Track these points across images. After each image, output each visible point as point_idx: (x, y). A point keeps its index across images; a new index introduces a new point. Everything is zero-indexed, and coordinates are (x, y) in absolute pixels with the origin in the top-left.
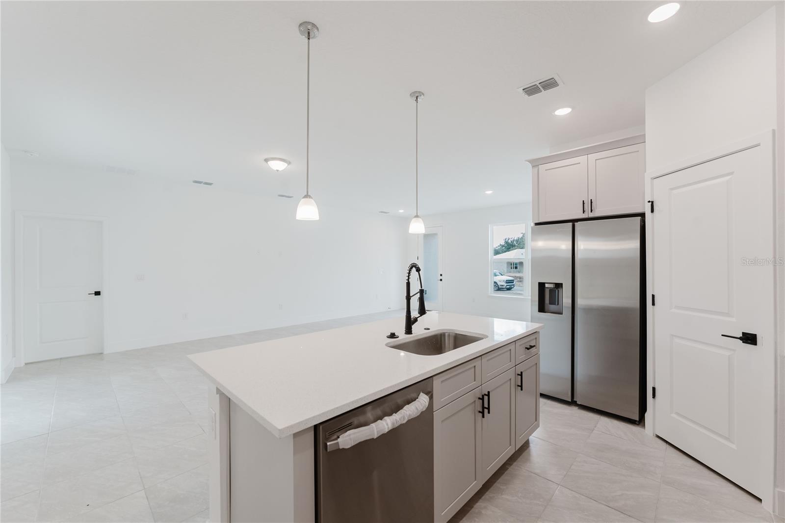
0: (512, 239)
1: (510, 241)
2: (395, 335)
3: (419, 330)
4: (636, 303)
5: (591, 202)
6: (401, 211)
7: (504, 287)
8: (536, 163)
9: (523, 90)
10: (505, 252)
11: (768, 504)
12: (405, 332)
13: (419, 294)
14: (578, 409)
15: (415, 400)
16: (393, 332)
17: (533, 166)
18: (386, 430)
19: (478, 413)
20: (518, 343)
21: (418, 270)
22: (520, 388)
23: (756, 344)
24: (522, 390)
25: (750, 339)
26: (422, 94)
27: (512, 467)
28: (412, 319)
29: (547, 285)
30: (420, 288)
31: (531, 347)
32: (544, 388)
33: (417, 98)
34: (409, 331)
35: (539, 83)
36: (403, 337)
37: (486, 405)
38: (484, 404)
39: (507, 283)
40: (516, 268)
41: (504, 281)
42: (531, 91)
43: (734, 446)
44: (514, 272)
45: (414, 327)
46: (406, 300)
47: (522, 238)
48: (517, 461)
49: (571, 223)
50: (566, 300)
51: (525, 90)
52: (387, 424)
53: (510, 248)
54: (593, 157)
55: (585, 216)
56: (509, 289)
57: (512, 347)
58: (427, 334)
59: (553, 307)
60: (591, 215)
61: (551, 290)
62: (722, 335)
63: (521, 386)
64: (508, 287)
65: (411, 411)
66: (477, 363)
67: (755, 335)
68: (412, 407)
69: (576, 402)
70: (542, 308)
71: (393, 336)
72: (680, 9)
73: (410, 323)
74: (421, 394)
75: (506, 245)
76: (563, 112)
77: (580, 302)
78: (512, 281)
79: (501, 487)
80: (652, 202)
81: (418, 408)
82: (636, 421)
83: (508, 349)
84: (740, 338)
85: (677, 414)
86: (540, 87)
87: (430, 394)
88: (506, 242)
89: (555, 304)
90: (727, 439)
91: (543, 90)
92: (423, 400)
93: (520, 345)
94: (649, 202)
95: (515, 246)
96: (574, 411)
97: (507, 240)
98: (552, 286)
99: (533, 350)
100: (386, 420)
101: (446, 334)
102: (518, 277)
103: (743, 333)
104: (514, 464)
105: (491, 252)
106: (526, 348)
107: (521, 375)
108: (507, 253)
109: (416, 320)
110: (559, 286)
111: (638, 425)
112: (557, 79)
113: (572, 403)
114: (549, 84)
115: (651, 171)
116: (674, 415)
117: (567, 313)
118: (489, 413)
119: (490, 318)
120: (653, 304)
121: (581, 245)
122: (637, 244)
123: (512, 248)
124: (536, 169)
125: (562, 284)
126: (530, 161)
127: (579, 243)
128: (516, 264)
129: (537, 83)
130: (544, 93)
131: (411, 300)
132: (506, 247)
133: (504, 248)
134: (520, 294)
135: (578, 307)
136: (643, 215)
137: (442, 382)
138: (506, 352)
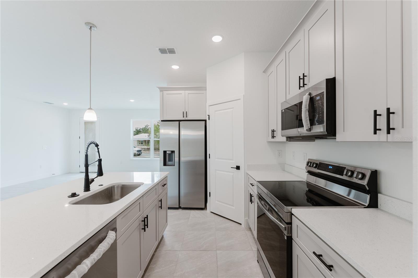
0: (140, 128)
1: (138, 129)
2: (76, 194)
3: (95, 188)
4: (203, 158)
5: (186, 113)
6: (65, 104)
7: (136, 154)
8: (162, 90)
9: (159, 49)
10: (136, 135)
11: (243, 225)
12: (84, 190)
13: (97, 162)
14: (182, 210)
15: (105, 238)
16: (73, 192)
17: (160, 91)
18: (87, 270)
19: (141, 230)
20: (159, 184)
21: (97, 145)
22: (160, 208)
23: (239, 169)
24: (161, 209)
25: (238, 168)
26: (95, 26)
27: (156, 252)
28: (90, 180)
29: (167, 152)
30: (99, 158)
31: (165, 185)
32: (170, 204)
33: (91, 28)
34: (87, 188)
35: (167, 49)
36: (83, 194)
37: (146, 224)
38: (145, 223)
39: (138, 152)
40: (142, 143)
41: (136, 151)
42: (163, 51)
43: (234, 208)
44: (141, 146)
45: (92, 186)
46: (85, 167)
47: (145, 128)
48: (159, 248)
49: (178, 122)
50: (177, 159)
51: (160, 50)
52: (87, 266)
53: (138, 133)
54: (187, 92)
55: (184, 119)
56: (139, 155)
57: (157, 187)
58: (101, 188)
59: (170, 163)
60: (186, 119)
61: (169, 154)
62: (231, 168)
63: (161, 207)
64: (138, 154)
65: (105, 247)
66: (141, 201)
67: (239, 166)
68: (105, 243)
69: (181, 207)
70: (165, 164)
71: (74, 195)
72: (222, 40)
73: (88, 183)
74: (110, 231)
75: (136, 131)
76: (175, 67)
77: (182, 159)
78: (140, 151)
79: (153, 266)
80: (209, 115)
81: (109, 242)
82: (203, 208)
83: (155, 188)
84: (236, 168)
85: (218, 201)
86: (167, 51)
87: (115, 229)
88: (137, 130)
89: (171, 161)
90: (233, 206)
91: (168, 53)
92: (111, 235)
93: (160, 185)
94: (208, 115)
95: (141, 132)
96: (180, 211)
97: (137, 128)
98: (170, 152)
99: (166, 186)
100: (86, 263)
101: (115, 186)
102: (143, 148)
103: (236, 166)
104: (157, 251)
105: (132, 133)
106: (162, 186)
107: (161, 201)
108: (137, 135)
109: (93, 180)
110: (173, 152)
111: (204, 209)
112: (175, 50)
113: (180, 208)
114: (172, 51)
115: (209, 103)
116: (216, 202)
117: (177, 165)
118: (147, 227)
119: (131, 172)
120: (209, 158)
121: (182, 132)
122: (203, 133)
123: (139, 133)
124: (162, 93)
125: (174, 151)
126: (159, 88)
127: (182, 131)
128: (142, 141)
129: (166, 48)
130: (168, 55)
131: (89, 167)
132: (136, 132)
133: (135, 132)
134: (145, 157)
135: (182, 161)
136: (205, 121)
137: (122, 218)
138: (154, 190)
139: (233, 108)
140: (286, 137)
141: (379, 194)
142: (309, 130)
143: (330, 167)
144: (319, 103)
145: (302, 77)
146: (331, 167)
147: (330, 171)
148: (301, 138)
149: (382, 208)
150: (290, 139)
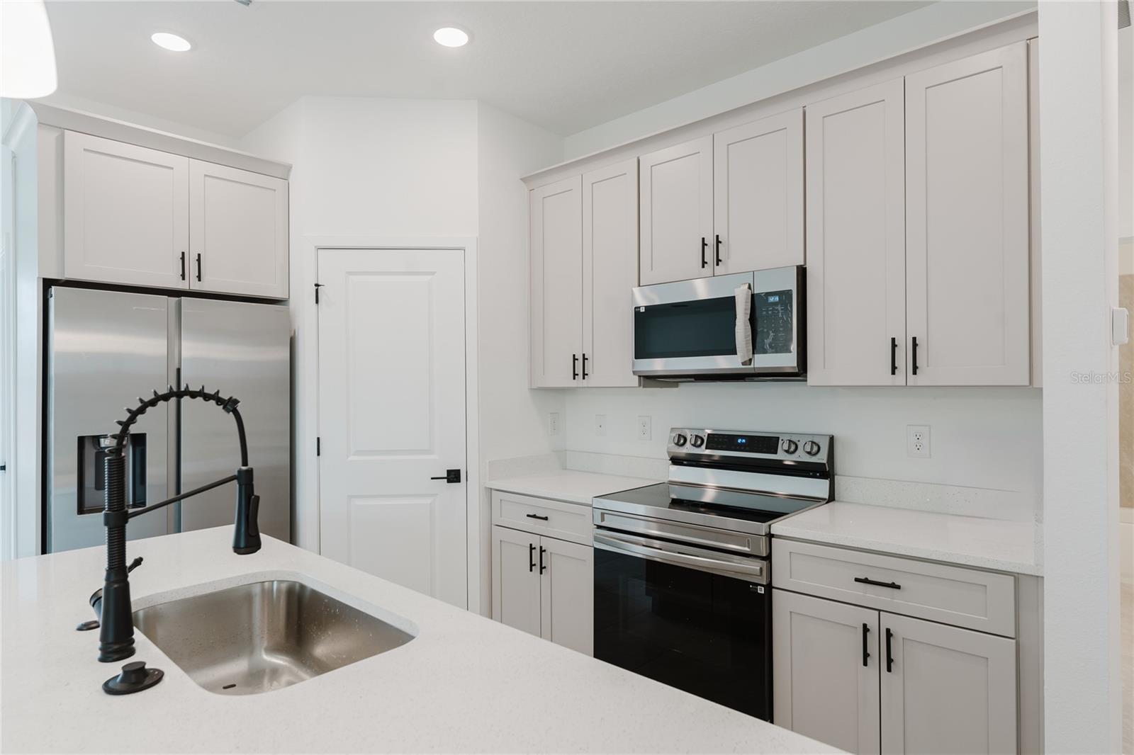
5: (198, 260)
23: (458, 482)
55: (183, 286)
67: (459, 472)
84: (445, 478)
103: (448, 471)
120: (319, 454)
125: (143, 435)
139: (433, 273)
140: (640, 376)
141: (836, 477)
142: (748, 363)
143: (739, 441)
144: (777, 310)
145: (710, 241)
146: (744, 441)
147: (743, 448)
148: (693, 379)
149: (841, 499)
150: (650, 380)
